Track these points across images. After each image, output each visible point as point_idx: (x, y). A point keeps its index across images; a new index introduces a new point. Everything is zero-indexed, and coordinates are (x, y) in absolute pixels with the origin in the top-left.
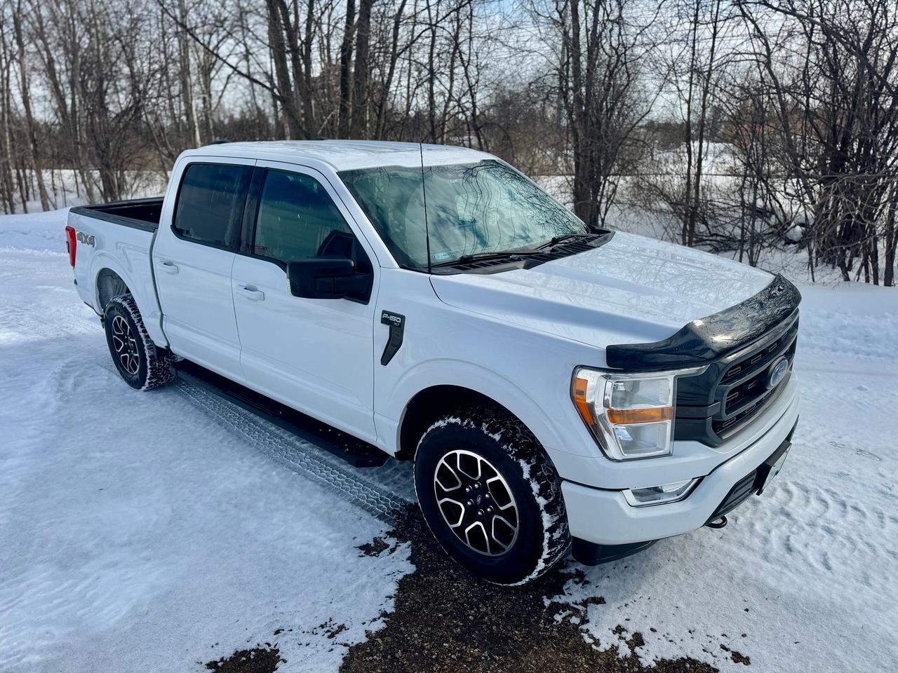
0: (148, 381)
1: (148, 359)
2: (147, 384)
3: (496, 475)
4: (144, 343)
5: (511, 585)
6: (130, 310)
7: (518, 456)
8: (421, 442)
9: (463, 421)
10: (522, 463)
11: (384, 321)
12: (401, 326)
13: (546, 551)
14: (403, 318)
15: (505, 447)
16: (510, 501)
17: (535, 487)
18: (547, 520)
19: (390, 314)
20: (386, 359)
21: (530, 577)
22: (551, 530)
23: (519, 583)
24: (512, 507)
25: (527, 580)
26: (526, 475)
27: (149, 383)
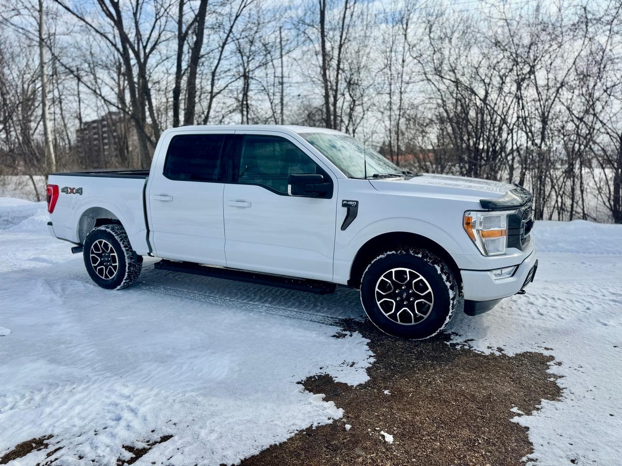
0: (124, 281)
1: (127, 265)
2: (122, 284)
3: (419, 277)
4: (125, 254)
5: (428, 337)
6: (113, 233)
7: (434, 263)
8: (367, 270)
9: (397, 252)
10: (436, 266)
11: (344, 205)
12: (357, 206)
13: (451, 311)
14: (357, 202)
15: (425, 260)
16: (428, 289)
17: (444, 277)
18: (451, 294)
19: (348, 201)
20: (344, 226)
21: (441, 329)
22: (453, 299)
23: (433, 335)
24: (430, 292)
25: (438, 331)
26: (439, 272)
27: (124, 283)
